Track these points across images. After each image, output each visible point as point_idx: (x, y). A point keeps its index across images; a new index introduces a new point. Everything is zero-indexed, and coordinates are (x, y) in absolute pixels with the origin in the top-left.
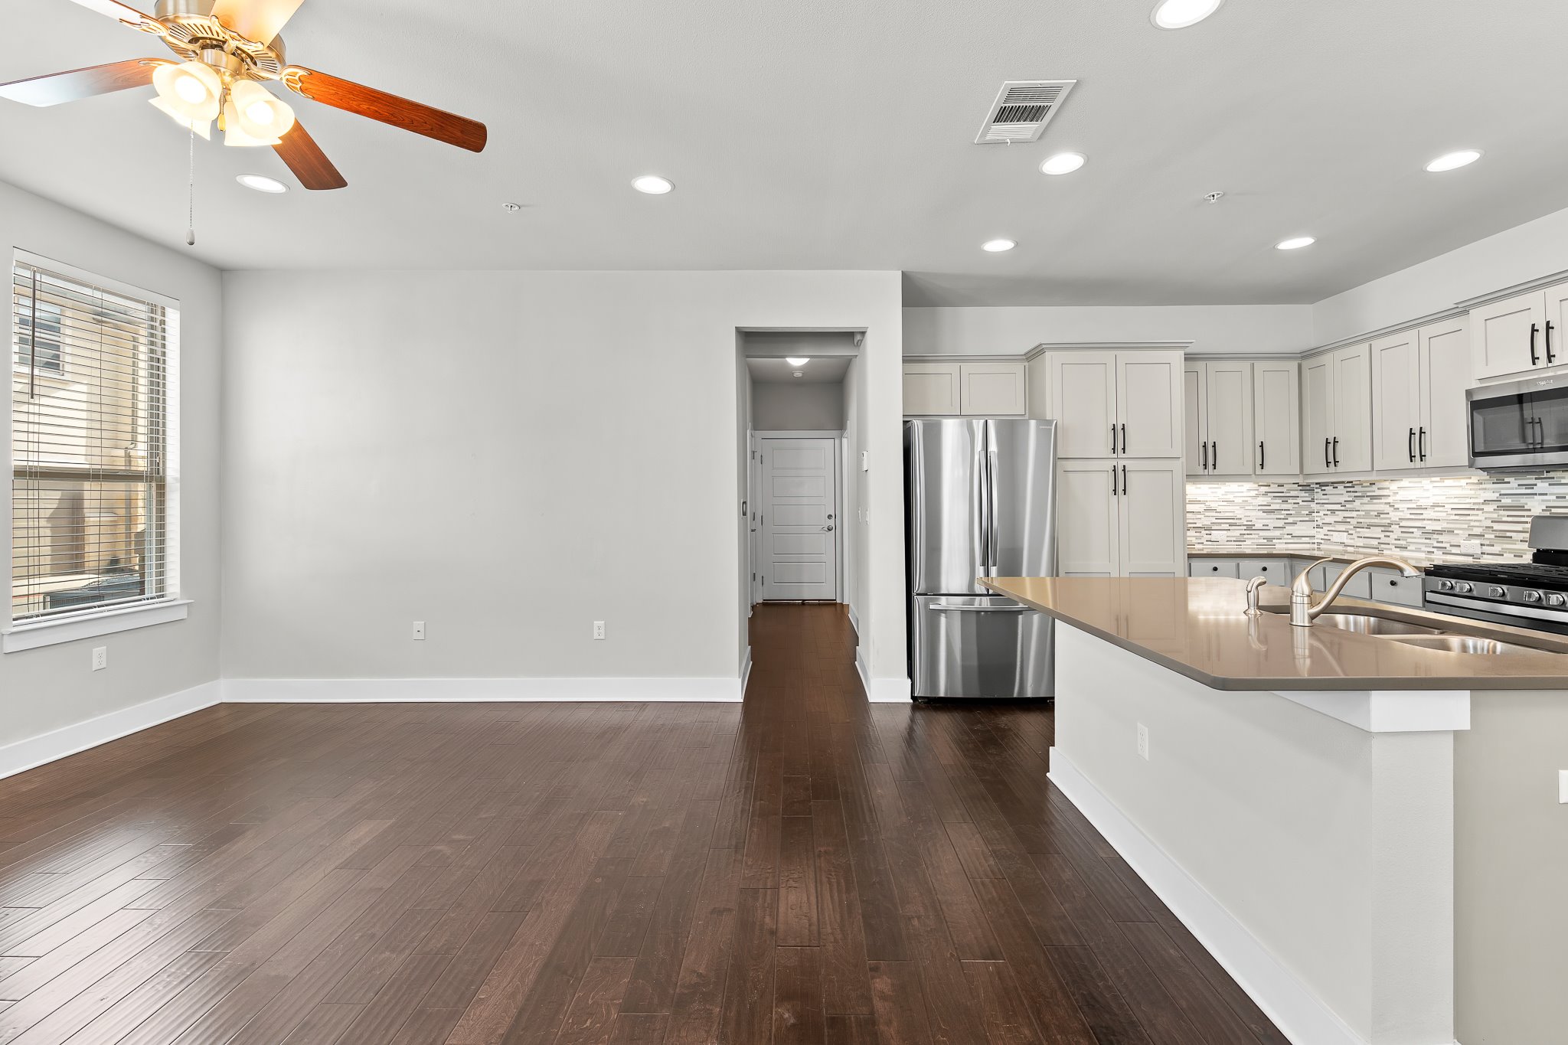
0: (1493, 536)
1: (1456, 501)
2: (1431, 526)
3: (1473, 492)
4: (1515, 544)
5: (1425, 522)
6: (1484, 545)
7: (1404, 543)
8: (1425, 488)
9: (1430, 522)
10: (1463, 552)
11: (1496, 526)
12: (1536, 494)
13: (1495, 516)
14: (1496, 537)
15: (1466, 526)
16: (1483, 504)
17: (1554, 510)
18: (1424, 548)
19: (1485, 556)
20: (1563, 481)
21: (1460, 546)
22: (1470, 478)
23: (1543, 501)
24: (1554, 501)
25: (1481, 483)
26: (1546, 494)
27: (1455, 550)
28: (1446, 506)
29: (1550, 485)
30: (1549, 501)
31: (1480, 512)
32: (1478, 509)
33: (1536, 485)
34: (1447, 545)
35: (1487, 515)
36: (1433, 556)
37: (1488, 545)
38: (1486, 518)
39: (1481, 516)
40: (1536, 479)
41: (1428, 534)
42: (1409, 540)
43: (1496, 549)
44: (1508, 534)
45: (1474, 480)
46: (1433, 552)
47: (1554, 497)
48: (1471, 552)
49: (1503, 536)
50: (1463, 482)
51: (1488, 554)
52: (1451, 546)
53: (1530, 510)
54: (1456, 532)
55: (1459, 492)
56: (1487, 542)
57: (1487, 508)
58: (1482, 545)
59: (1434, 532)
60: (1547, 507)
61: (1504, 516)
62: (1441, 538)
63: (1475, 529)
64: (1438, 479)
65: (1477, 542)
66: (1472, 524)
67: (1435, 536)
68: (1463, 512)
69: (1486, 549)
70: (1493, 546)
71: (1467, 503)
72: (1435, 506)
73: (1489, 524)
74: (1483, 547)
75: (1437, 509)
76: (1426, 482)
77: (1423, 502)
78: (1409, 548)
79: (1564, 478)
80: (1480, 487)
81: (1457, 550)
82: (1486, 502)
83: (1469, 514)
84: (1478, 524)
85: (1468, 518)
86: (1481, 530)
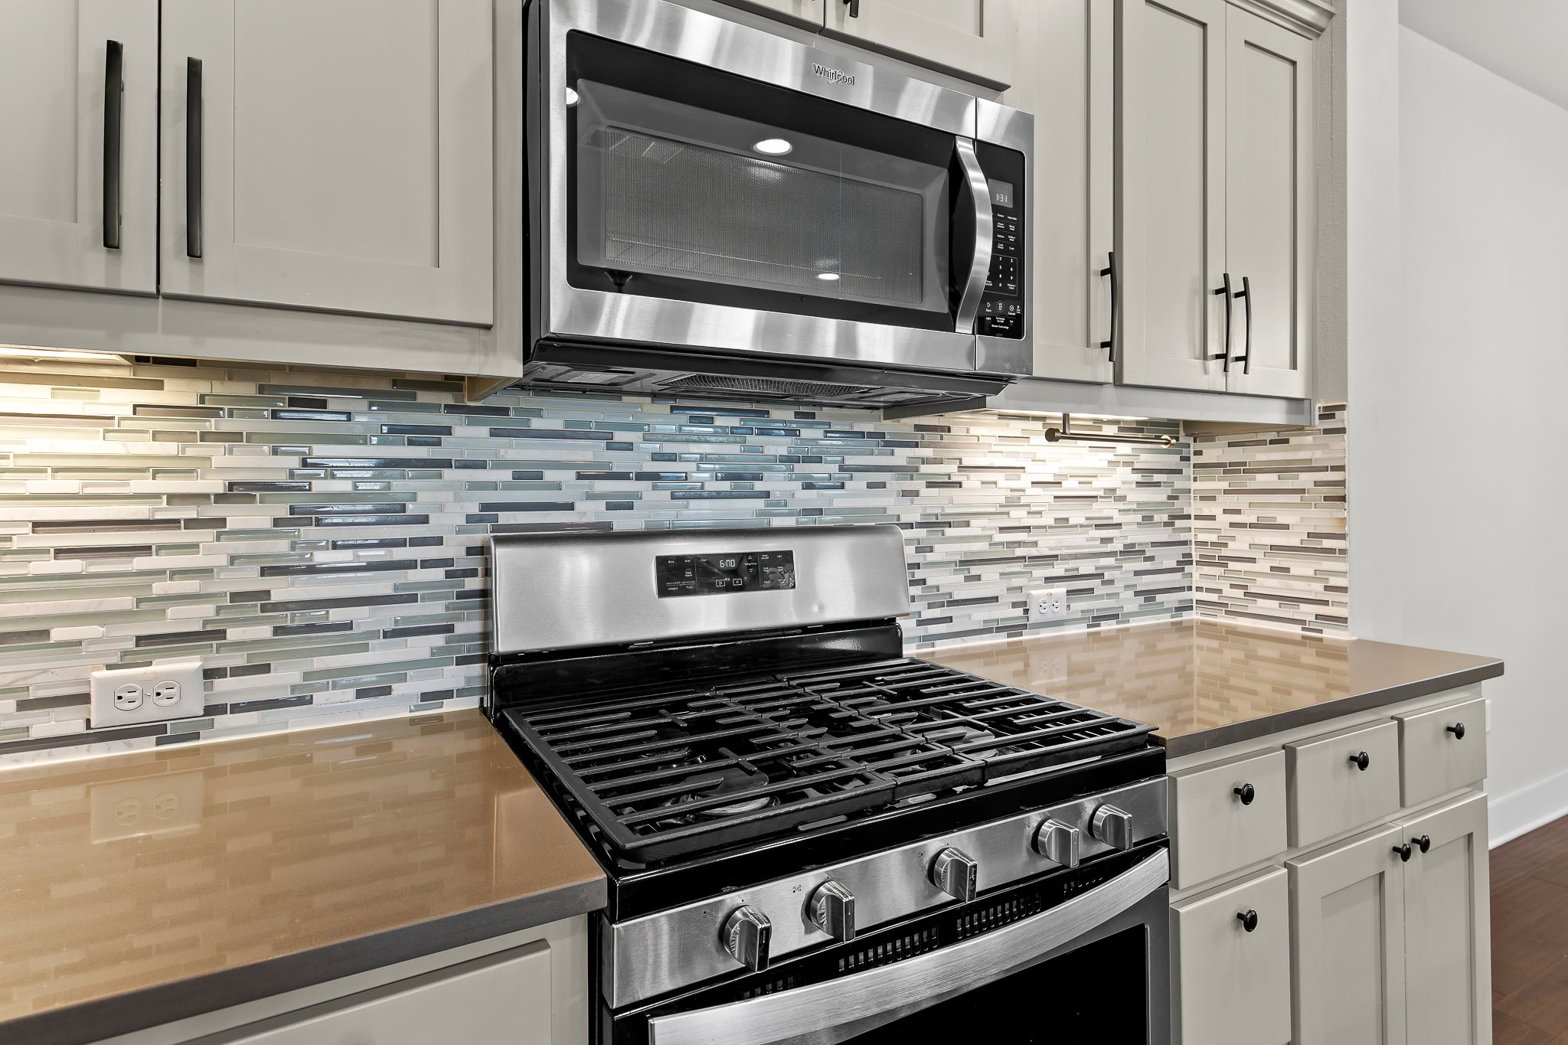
0: (265, 631)
1: (70, 484)
3: (171, 448)
4: (365, 648)
6: (219, 673)
10: (101, 715)
11: (282, 590)
12: (447, 464)
13: (281, 546)
14: (278, 630)
15: (127, 602)
16: (220, 498)
17: (505, 518)
19: (220, 720)
20: (536, 424)
21: (84, 699)
23: (474, 486)
24: (507, 486)
25: (214, 413)
26: (481, 465)
27: (44, 724)
29: (494, 433)
30: (493, 486)
31: (204, 536)
32: (191, 524)
33: (448, 431)
35: (242, 547)
37: (237, 672)
38: (233, 559)
39: (211, 551)
40: (451, 409)
43: (282, 679)
44: (336, 615)
47: (507, 475)
48: (150, 713)
49: (306, 627)
51: (236, 708)
52: (23, 705)
53: (424, 520)
54: (58, 634)
55: (95, 444)
56: (240, 660)
57: (237, 516)
58: (209, 674)
60: (485, 507)
61: (313, 546)
63: (172, 611)
65: (191, 664)
66: (159, 588)
69: (228, 688)
70: (265, 669)
71: (146, 494)
73: (250, 580)
74: (220, 684)
79: (538, 413)
80: (211, 425)
81: (69, 721)
82: (238, 492)
83: (145, 550)
84: (191, 586)
85: (140, 563)
86: (208, 610)
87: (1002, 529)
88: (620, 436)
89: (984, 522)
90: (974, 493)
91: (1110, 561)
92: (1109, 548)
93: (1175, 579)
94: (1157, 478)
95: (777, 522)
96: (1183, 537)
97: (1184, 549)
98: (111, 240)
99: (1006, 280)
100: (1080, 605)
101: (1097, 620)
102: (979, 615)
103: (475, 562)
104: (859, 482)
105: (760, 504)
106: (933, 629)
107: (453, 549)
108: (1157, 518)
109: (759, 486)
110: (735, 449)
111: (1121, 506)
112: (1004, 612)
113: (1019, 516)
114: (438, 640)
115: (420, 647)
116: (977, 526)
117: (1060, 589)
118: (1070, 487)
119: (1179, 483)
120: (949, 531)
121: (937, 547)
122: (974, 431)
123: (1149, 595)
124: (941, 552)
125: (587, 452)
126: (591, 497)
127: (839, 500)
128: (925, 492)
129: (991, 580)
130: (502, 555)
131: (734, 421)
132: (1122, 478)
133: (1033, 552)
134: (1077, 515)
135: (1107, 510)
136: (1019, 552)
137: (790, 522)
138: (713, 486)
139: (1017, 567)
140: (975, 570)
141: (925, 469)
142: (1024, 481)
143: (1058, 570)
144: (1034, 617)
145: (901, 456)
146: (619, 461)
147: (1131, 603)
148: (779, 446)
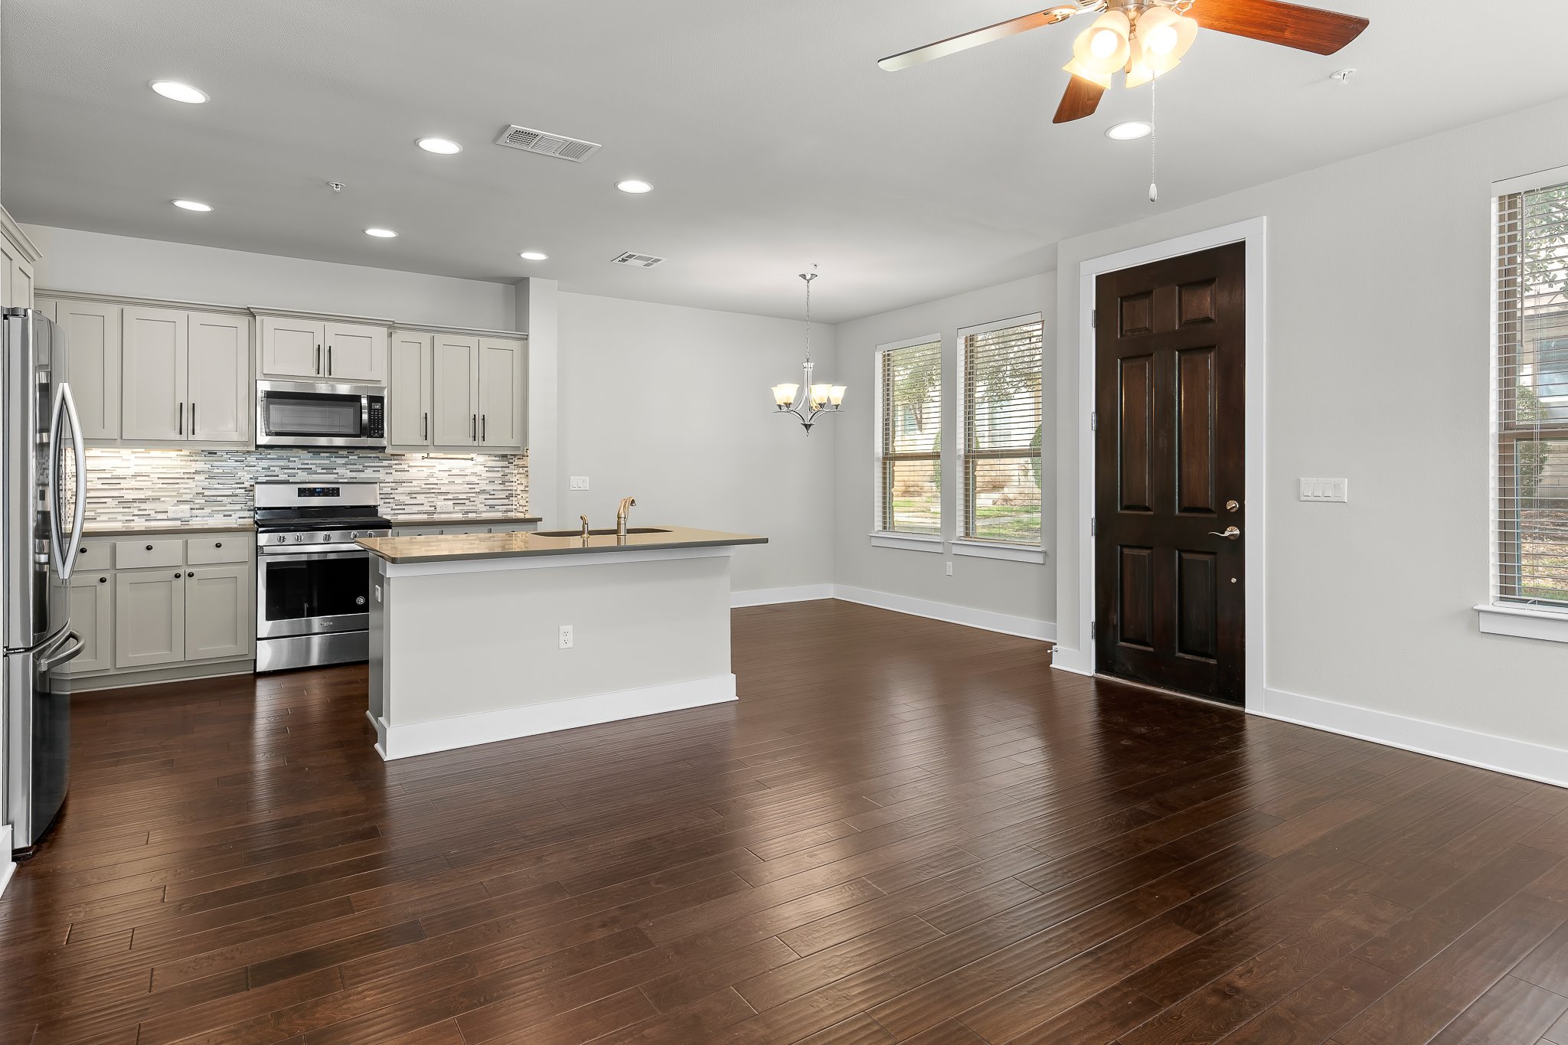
0: (203, 501)
1: (166, 470)
2: (129, 495)
3: (184, 463)
4: (225, 506)
5: (124, 491)
6: (194, 509)
7: (93, 514)
8: (124, 458)
9: (130, 491)
10: (170, 515)
11: (207, 493)
13: (207, 483)
14: (206, 501)
15: (175, 494)
16: (194, 473)
17: (260, 478)
18: (120, 517)
19: (193, 519)
20: (268, 456)
21: (167, 512)
22: (181, 451)
25: (192, 456)
27: (160, 516)
28: (152, 475)
31: (190, 481)
32: (188, 478)
33: (245, 458)
34: (152, 513)
35: (198, 483)
36: (132, 524)
37: (197, 509)
38: (196, 486)
39: (191, 484)
41: (123, 502)
42: (99, 511)
43: (207, 511)
44: (219, 499)
45: (185, 452)
46: (133, 520)
48: (180, 516)
49: (212, 501)
50: (173, 454)
51: (197, 517)
53: (238, 478)
54: (162, 499)
55: (169, 462)
56: (198, 506)
57: (197, 477)
58: (191, 509)
59: (134, 501)
60: (254, 476)
61: (214, 483)
62: (143, 506)
63: (184, 496)
64: (143, 450)
65: (188, 507)
66: (181, 491)
67: (135, 505)
68: (170, 481)
69: (196, 512)
70: (203, 509)
71: (179, 472)
72: (134, 476)
73: (200, 490)
74: (193, 511)
75: (139, 478)
76: (126, 453)
77: (119, 472)
78: (98, 519)
80: (191, 458)
81: (164, 516)
82: (197, 472)
83: (178, 483)
84: (188, 491)
85: (177, 486)
86: (191, 496)
87: (425, 484)
88: (291, 459)
89: (419, 482)
90: (413, 473)
91: (474, 495)
92: (473, 491)
93: (506, 502)
94: (496, 469)
95: (340, 481)
96: (509, 488)
97: (511, 492)
98: (181, 433)
99: (378, 425)
100: (458, 508)
101: (467, 513)
102: (415, 509)
103: (251, 488)
104: (370, 470)
105: (336, 476)
106: (397, 512)
107: (247, 485)
108: (496, 482)
109: (334, 471)
110: (328, 462)
111: (479, 478)
112: (426, 508)
113: (432, 480)
114: (243, 505)
115: (238, 507)
116: (415, 483)
117: (451, 502)
118: (454, 472)
119: (507, 471)
120: (403, 484)
121: (399, 489)
122: (414, 455)
123: (492, 506)
124: (400, 490)
125: (282, 463)
126: (285, 474)
127: (362, 475)
128: (394, 473)
129: (421, 499)
130: (257, 486)
131: (328, 455)
132: (480, 469)
133: (439, 491)
134: (458, 480)
135: (475, 479)
136: (433, 491)
137: (346, 481)
138: (320, 471)
139: (433, 495)
140: (414, 496)
141: (394, 467)
142: (435, 470)
143: (450, 496)
144: (438, 510)
145: (385, 463)
146: (291, 465)
147: (482, 508)
148: (343, 461)
